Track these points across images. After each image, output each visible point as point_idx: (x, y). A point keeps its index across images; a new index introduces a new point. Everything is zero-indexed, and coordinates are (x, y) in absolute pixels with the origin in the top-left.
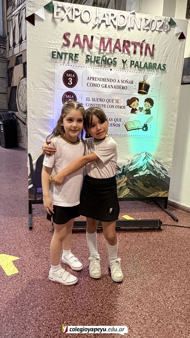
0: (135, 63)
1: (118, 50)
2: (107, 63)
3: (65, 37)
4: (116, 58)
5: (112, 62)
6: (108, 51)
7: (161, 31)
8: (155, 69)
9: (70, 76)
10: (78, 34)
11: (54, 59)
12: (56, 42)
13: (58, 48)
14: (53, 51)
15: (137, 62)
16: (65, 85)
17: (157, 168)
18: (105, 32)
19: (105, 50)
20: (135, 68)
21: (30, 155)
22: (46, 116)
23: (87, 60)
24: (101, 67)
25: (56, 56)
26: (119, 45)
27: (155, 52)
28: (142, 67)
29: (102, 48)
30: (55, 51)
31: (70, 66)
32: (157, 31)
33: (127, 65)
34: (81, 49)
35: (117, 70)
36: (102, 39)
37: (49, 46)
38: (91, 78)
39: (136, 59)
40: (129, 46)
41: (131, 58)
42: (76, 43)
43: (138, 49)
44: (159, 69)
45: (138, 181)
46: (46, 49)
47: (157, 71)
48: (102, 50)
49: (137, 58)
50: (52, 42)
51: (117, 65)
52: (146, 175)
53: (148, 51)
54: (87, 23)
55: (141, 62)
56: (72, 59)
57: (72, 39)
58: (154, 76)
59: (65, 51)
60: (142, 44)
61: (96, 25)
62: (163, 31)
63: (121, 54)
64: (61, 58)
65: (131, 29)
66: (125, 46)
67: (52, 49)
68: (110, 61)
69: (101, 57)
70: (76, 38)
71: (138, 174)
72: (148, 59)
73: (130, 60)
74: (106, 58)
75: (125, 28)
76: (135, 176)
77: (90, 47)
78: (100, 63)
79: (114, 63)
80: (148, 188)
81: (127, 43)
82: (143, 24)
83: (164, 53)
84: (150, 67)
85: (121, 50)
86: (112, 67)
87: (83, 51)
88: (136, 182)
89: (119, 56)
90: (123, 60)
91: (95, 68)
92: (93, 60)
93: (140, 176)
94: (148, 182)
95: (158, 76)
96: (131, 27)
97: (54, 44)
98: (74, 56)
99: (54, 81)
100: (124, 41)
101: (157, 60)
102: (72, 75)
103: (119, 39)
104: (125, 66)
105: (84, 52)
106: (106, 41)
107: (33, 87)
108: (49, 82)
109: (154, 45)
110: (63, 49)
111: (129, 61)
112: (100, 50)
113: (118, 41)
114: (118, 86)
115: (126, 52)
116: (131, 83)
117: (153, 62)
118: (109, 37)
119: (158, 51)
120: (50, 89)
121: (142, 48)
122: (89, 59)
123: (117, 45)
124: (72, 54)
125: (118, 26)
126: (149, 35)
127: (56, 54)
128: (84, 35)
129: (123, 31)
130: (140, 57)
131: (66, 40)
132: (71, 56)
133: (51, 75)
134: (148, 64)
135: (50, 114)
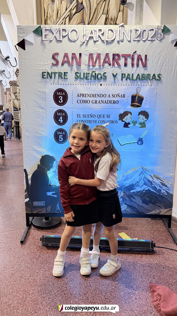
0: (126, 76)
1: (108, 65)
2: (97, 79)
3: (54, 58)
4: (106, 73)
5: (101, 77)
6: (97, 66)
7: (154, 40)
8: (149, 81)
9: (61, 94)
10: (66, 53)
11: (45, 79)
12: (45, 63)
13: (47, 69)
14: (42, 72)
15: (129, 75)
16: (56, 103)
17: (157, 184)
18: (93, 48)
19: (94, 66)
20: (127, 81)
21: (25, 171)
22: (39, 133)
23: (77, 77)
24: (91, 83)
25: (46, 76)
26: (108, 59)
27: (148, 62)
28: (134, 79)
29: (91, 64)
30: (45, 71)
31: (60, 84)
32: (149, 40)
33: (117, 79)
34: (70, 67)
35: (108, 85)
36: (91, 55)
37: (39, 67)
38: (81, 94)
39: (127, 72)
40: (119, 59)
41: (122, 71)
42: (65, 62)
43: (129, 61)
44: (154, 80)
45: (135, 197)
46: (36, 70)
47: (151, 82)
48: (91, 66)
49: (129, 70)
50: (41, 64)
51: (107, 79)
52: (145, 190)
53: (140, 62)
54: (75, 41)
55: (133, 75)
56: (62, 78)
57: (60, 58)
58: (148, 87)
59: (54, 70)
60: (133, 57)
61: (84, 43)
62: (156, 40)
63: (111, 68)
64: (51, 77)
65: (120, 42)
66: (115, 60)
67: (42, 70)
68: (100, 76)
69: (90, 73)
70: (64, 57)
71: (135, 190)
72: (141, 70)
73: (121, 73)
74: (95, 73)
75: (114, 42)
76: (131, 191)
77: (79, 64)
78: (89, 79)
79: (104, 77)
80: (148, 205)
81: (116, 57)
82: (134, 35)
83: (158, 62)
84: (144, 78)
85: (111, 64)
86: (102, 82)
87: (71, 69)
88: (134, 198)
89: (109, 70)
90: (113, 74)
91: (84, 84)
92: (82, 76)
93: (138, 192)
94: (147, 199)
95: (152, 87)
96: (120, 40)
97: (43, 65)
98: (63, 74)
99: (45, 100)
100: (114, 55)
101: (151, 70)
102: (62, 94)
103: (108, 54)
104: (116, 80)
105: (73, 70)
106: (95, 57)
107: (26, 107)
108: (41, 101)
109: (146, 56)
110: (53, 69)
111: (120, 75)
112: (89, 66)
113: (107, 55)
114: (109, 101)
115: (116, 65)
116: (123, 97)
117: (146, 73)
118: (98, 53)
119: (151, 61)
120: (42, 108)
121: (133, 59)
122: (78, 76)
123: (106, 59)
124: (61, 73)
125: (107, 41)
126: (141, 46)
127: (46, 74)
128: (73, 54)
129: (112, 45)
130: (132, 69)
131: (55, 60)
132: (60, 75)
133: (42, 95)
134: (141, 75)
135: (42, 131)
